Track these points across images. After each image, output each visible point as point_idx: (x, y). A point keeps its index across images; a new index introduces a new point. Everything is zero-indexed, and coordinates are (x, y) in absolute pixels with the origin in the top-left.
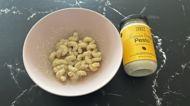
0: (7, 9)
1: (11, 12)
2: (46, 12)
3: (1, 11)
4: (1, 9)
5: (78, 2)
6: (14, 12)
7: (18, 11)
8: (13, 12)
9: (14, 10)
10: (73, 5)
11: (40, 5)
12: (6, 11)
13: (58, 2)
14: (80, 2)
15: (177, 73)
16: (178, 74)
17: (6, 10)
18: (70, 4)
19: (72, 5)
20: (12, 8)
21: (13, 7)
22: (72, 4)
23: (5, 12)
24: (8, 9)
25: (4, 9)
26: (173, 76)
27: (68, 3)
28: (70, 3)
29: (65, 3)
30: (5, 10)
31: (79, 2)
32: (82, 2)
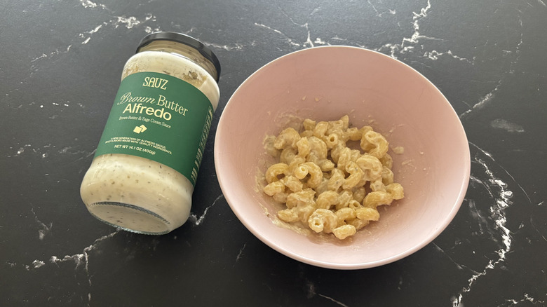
0: (134, 19)
1: (142, 27)
2: (225, 47)
3: (120, 20)
4: (120, 16)
5: (313, 40)
6: (148, 29)
7: (157, 27)
8: (145, 28)
9: (149, 23)
10: (297, 45)
11: (214, 25)
12: (131, 22)
13: (262, 29)
14: (319, 41)
15: (529, 296)
16: (532, 300)
17: (132, 20)
18: (290, 40)
19: (294, 44)
20: (147, 18)
21: (149, 16)
22: (296, 43)
23: (127, 24)
24: (137, 20)
25: (128, 18)
26: (515, 303)
27: (286, 35)
28: (291, 38)
29: (278, 33)
30: (129, 21)
31: (316, 40)
32: (322, 40)
